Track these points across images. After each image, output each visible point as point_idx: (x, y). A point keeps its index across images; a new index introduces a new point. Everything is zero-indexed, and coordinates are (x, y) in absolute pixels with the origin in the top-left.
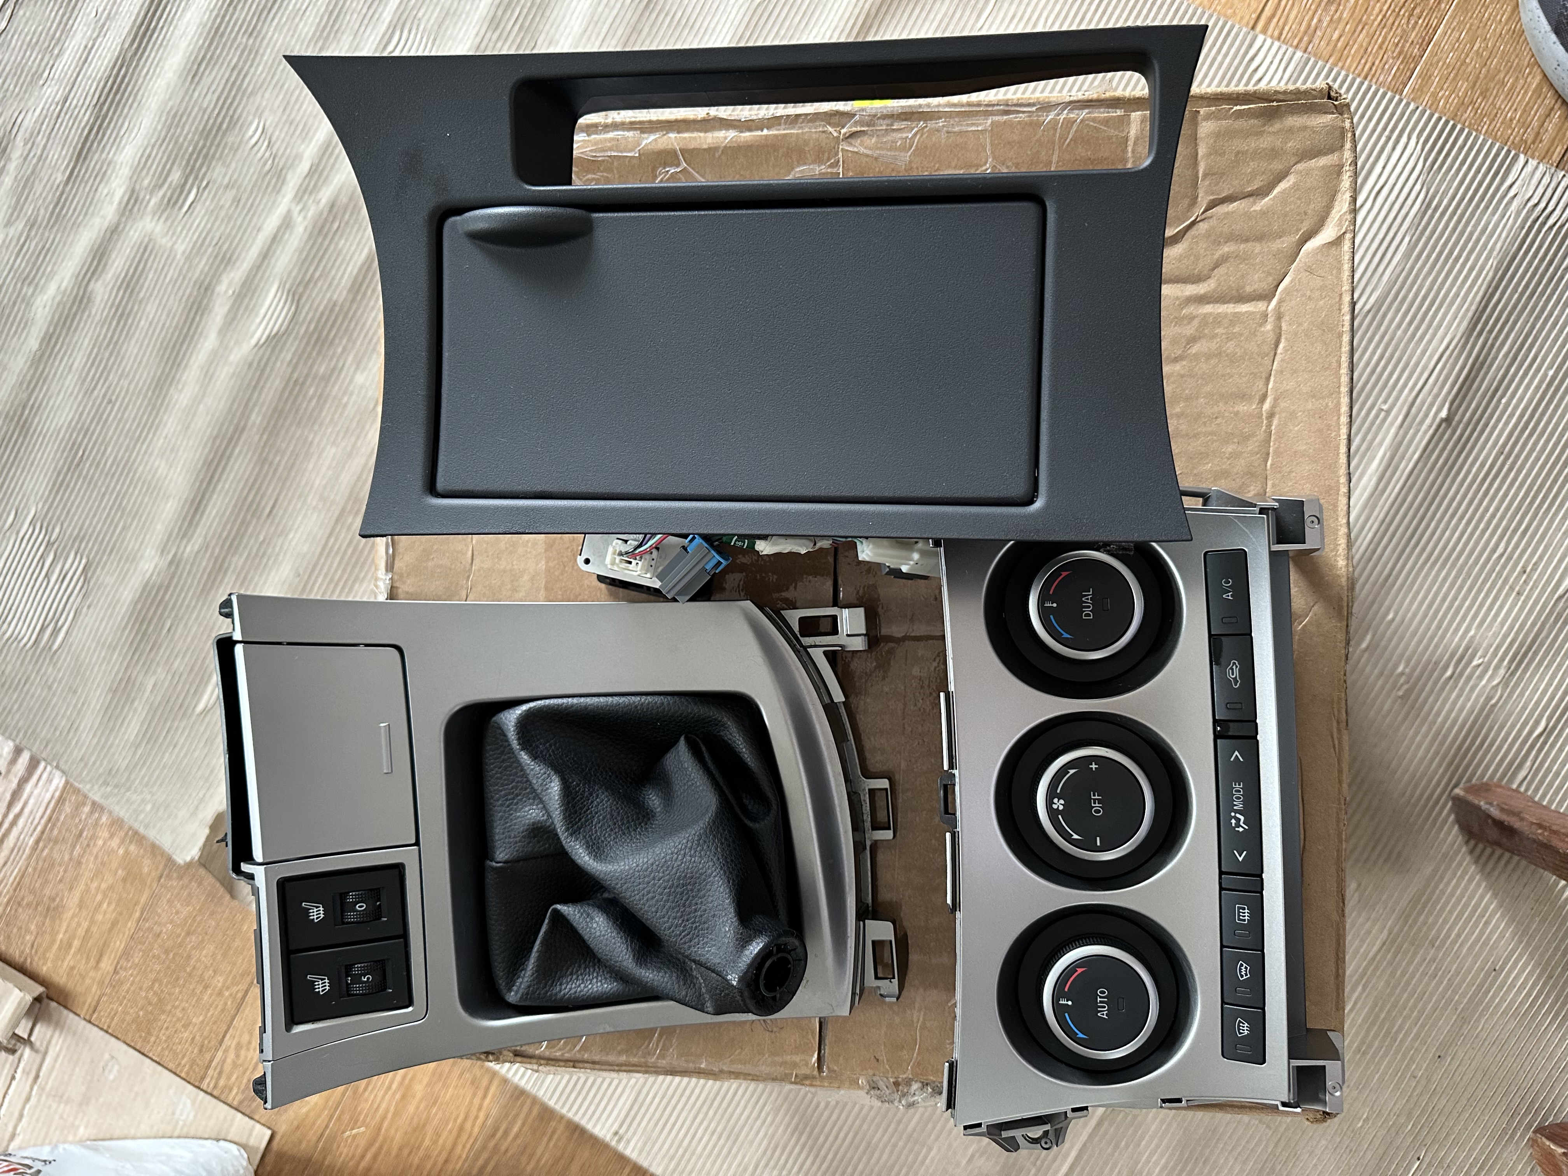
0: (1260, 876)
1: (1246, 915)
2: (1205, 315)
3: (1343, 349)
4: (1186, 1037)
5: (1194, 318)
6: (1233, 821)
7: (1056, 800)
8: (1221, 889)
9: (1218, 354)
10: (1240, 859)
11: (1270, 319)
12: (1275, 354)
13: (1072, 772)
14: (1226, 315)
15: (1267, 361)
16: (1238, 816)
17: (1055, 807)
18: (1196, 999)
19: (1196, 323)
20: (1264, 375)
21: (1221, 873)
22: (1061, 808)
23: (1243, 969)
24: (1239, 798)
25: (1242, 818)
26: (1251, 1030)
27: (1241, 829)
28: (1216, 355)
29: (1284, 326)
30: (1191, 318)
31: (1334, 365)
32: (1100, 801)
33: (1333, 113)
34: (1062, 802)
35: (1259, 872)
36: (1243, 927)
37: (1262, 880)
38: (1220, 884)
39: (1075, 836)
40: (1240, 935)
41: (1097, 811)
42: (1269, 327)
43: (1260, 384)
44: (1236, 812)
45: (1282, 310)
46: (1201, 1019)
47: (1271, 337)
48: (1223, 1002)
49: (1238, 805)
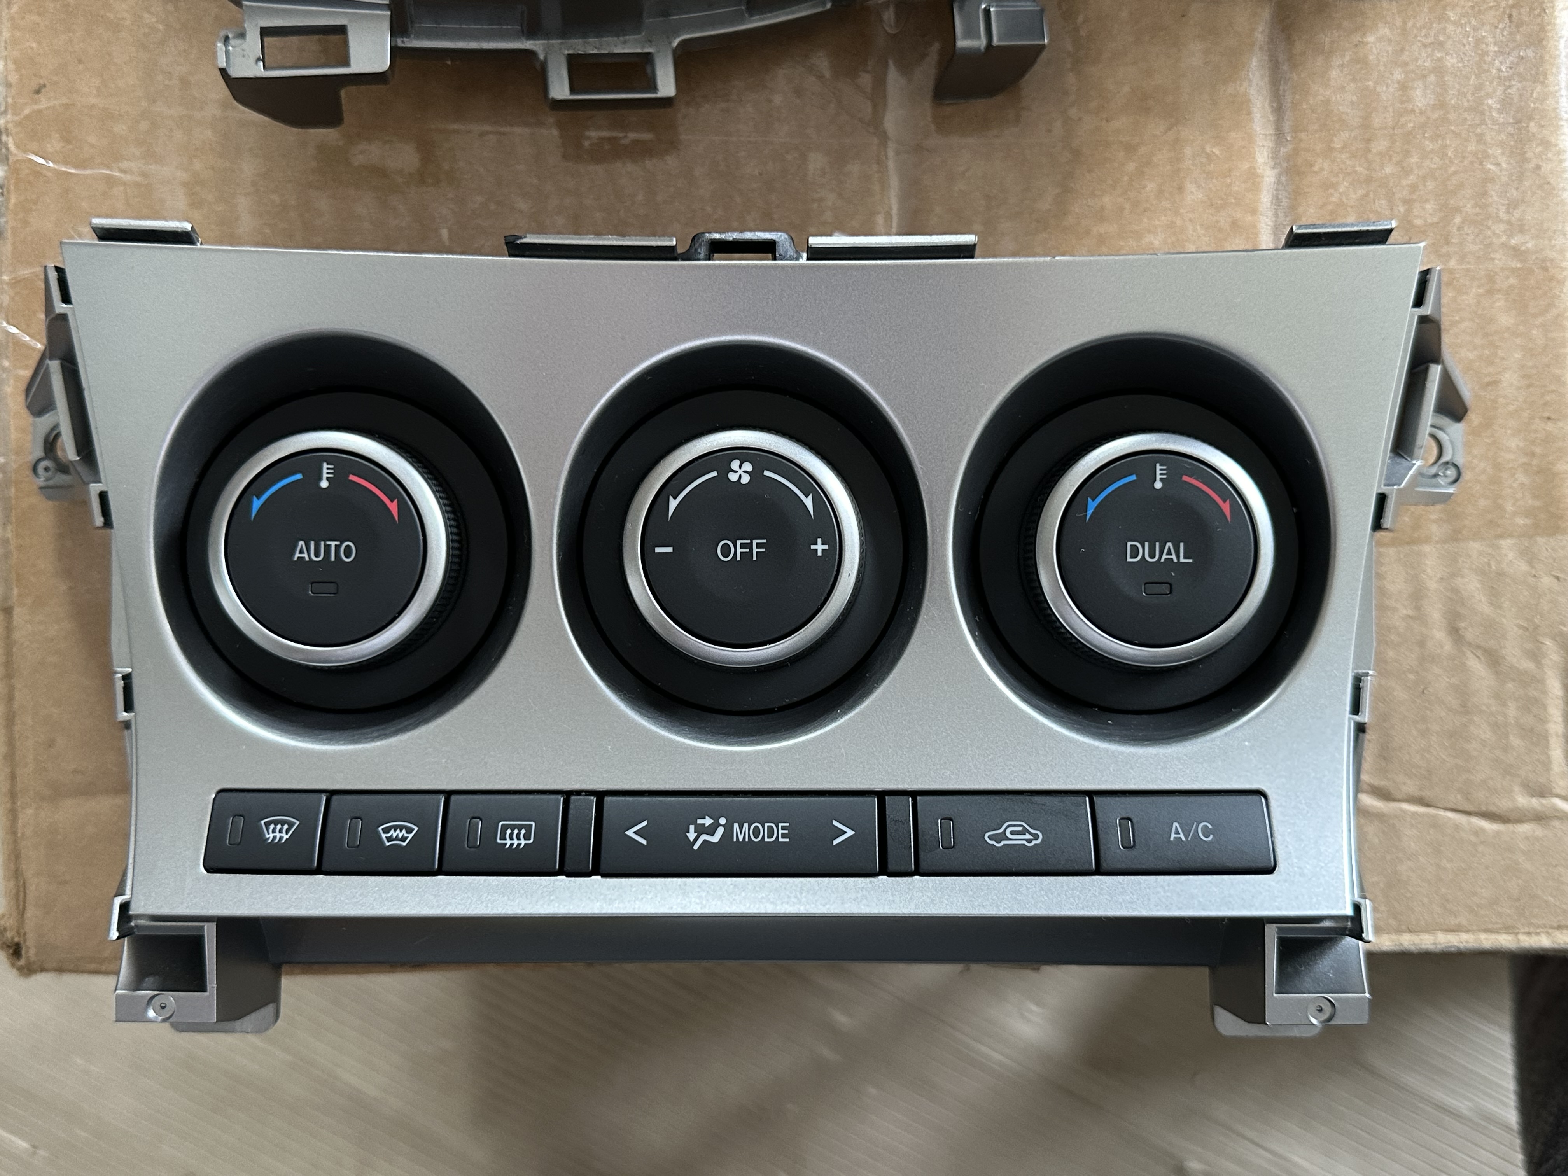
0: (595, 872)
1: (515, 841)
2: (1540, 681)
3: (1483, 936)
4: (258, 721)
5: (1539, 664)
6: (708, 821)
7: (748, 467)
8: (567, 794)
9: (1466, 708)
10: (630, 833)
11: (1535, 803)
12: (1468, 813)
13: (809, 502)
14: (1544, 721)
15: (1456, 799)
16: (720, 831)
17: (735, 465)
18: (338, 742)
19: (1527, 665)
20: (1427, 794)
21: (600, 795)
22: (733, 477)
23: (401, 834)
24: (756, 832)
25: (716, 839)
26: (276, 846)
27: (692, 836)
28: (1464, 705)
29: (1525, 828)
30: (1536, 656)
31: (1453, 921)
32: (747, 556)
34: (746, 479)
35: (603, 868)
36: (490, 833)
37: (589, 875)
38: (578, 793)
39: (673, 504)
40: (472, 829)
41: (726, 551)
42: (1523, 801)
43: (1410, 787)
44: (729, 828)
45: (1556, 823)
46: (295, 749)
47: (1503, 805)
48: (332, 793)
49: (742, 833)
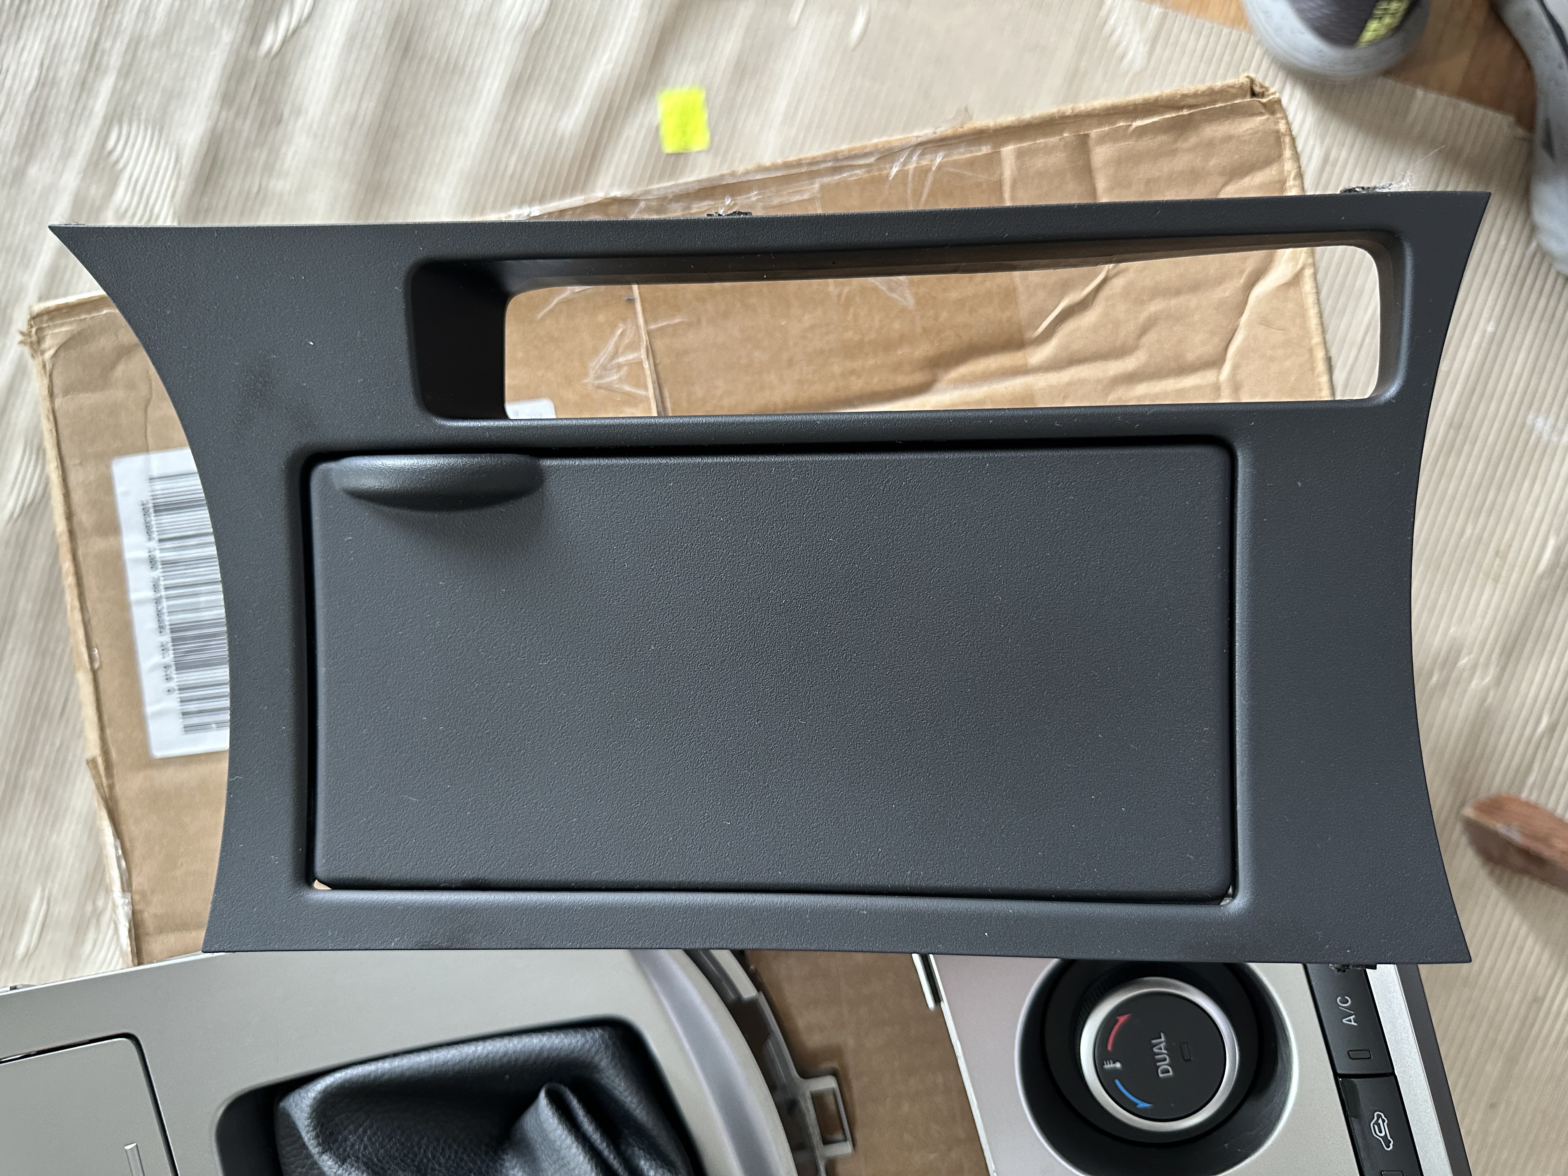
33: (1261, 114)
45: (1238, 377)
